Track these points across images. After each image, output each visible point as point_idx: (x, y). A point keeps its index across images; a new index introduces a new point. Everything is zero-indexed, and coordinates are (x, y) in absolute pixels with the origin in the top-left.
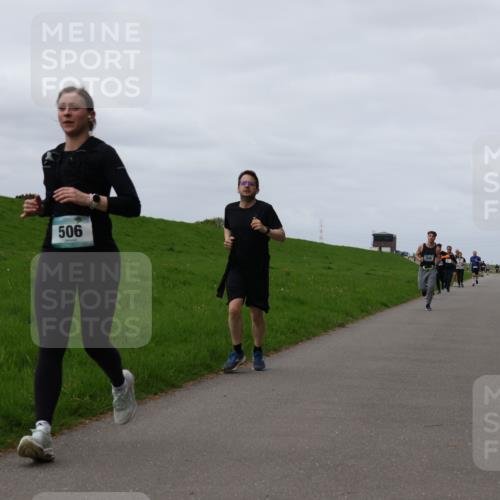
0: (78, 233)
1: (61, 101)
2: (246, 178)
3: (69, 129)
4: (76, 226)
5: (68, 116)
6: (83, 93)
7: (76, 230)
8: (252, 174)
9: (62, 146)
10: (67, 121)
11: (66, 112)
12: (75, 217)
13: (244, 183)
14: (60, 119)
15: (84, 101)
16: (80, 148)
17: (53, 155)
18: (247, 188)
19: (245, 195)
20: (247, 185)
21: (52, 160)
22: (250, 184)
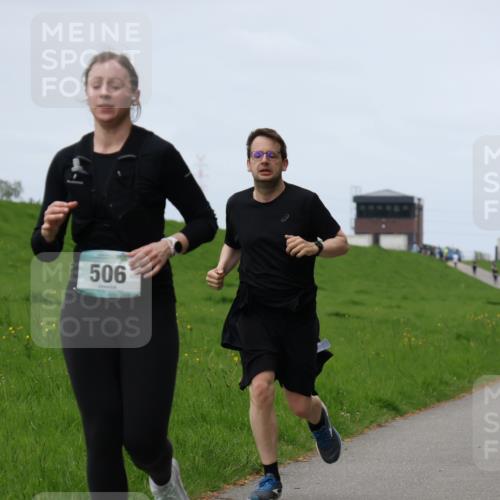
3: (106, 117)
9: (88, 139)
13: (259, 155)
15: (128, 74)
16: (124, 150)
17: (82, 163)
18: (266, 164)
19: (262, 177)
20: (264, 159)
21: (84, 172)
22: (270, 155)
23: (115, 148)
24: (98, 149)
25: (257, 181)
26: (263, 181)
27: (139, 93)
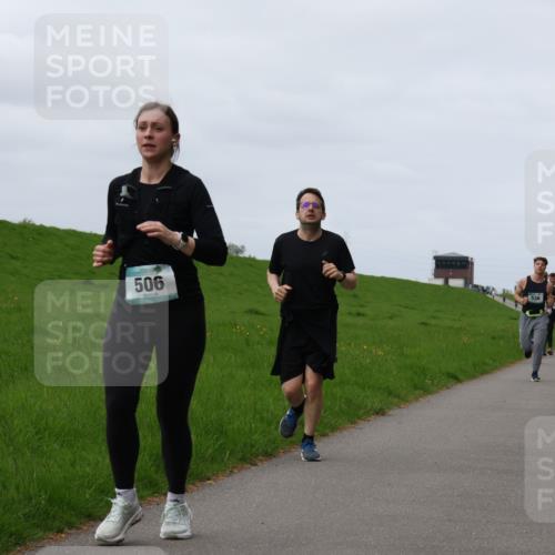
0: (159, 285)
1: (141, 119)
2: (309, 198)
3: (149, 154)
4: (156, 278)
5: (150, 138)
6: (169, 113)
7: (156, 282)
8: (316, 193)
9: (137, 172)
10: (147, 145)
11: (147, 133)
13: (307, 205)
14: (138, 139)
15: (169, 120)
16: (163, 183)
17: (129, 190)
18: (312, 211)
19: (308, 220)
20: (311, 207)
21: (130, 197)
22: (315, 205)
23: (156, 181)
24: (143, 180)
25: (304, 224)
26: (309, 224)
27: (179, 136)
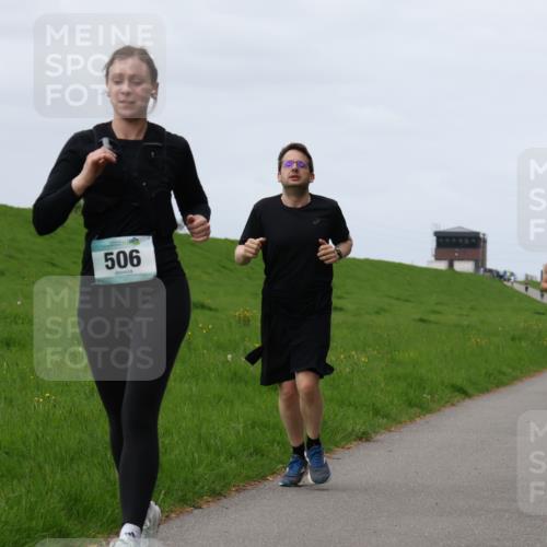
0: (135, 261)
4: (131, 252)
7: (132, 258)
8: (302, 149)
12: (131, 238)
13: (289, 164)
18: (296, 171)
19: (290, 183)
20: (295, 167)
22: (300, 164)
25: (286, 186)
26: (292, 186)
